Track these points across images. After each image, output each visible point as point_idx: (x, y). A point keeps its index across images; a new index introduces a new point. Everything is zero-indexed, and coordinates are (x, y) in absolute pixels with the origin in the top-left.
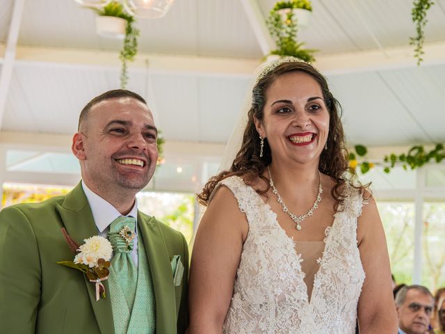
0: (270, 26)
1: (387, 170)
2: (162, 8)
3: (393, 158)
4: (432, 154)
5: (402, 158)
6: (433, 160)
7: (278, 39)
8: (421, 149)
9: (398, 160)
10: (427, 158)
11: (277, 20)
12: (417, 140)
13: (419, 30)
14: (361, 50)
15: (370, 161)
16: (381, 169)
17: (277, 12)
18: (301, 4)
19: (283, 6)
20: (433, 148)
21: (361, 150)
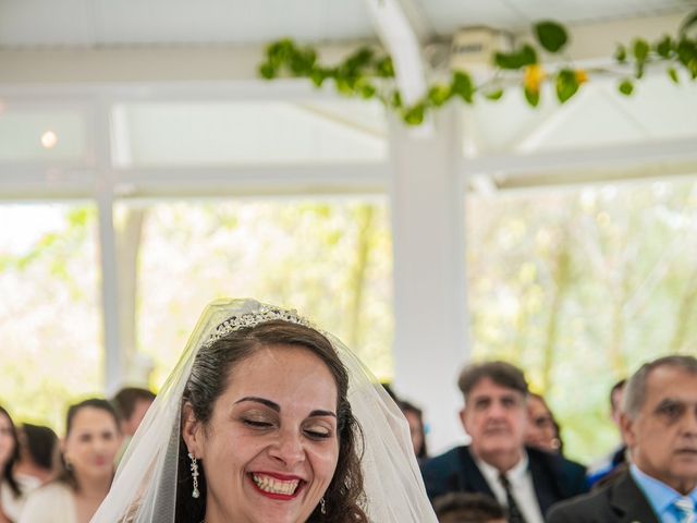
1: (626, 89)
3: (641, 50)
5: (664, 48)
9: (653, 55)
15: (578, 65)
16: (610, 86)
21: (553, 36)
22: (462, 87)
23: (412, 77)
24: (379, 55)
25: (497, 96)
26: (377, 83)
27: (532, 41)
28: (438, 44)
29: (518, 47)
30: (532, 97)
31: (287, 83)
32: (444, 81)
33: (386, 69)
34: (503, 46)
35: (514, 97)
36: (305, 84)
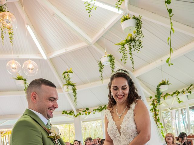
0: (63, 78)
1: (94, 113)
2: (35, 72)
3: (95, 110)
4: (104, 108)
5: (97, 110)
6: (104, 109)
7: (66, 81)
8: (101, 107)
10: (103, 109)
11: (64, 76)
12: (100, 105)
13: (101, 74)
14: (85, 84)
15: (90, 111)
16: (93, 113)
17: (64, 74)
18: (70, 72)
19: (66, 72)
20: (104, 106)
21: (87, 109)
22: (80, 114)
23: (76, 113)
24: (73, 111)
25: (83, 114)
26: (72, 114)
27: (86, 110)
28: (77, 110)
29: (84, 110)
30: (86, 114)
31: (65, 114)
32: (79, 113)
33: (73, 113)
34: (83, 110)
35: (84, 114)
36: (66, 114)
